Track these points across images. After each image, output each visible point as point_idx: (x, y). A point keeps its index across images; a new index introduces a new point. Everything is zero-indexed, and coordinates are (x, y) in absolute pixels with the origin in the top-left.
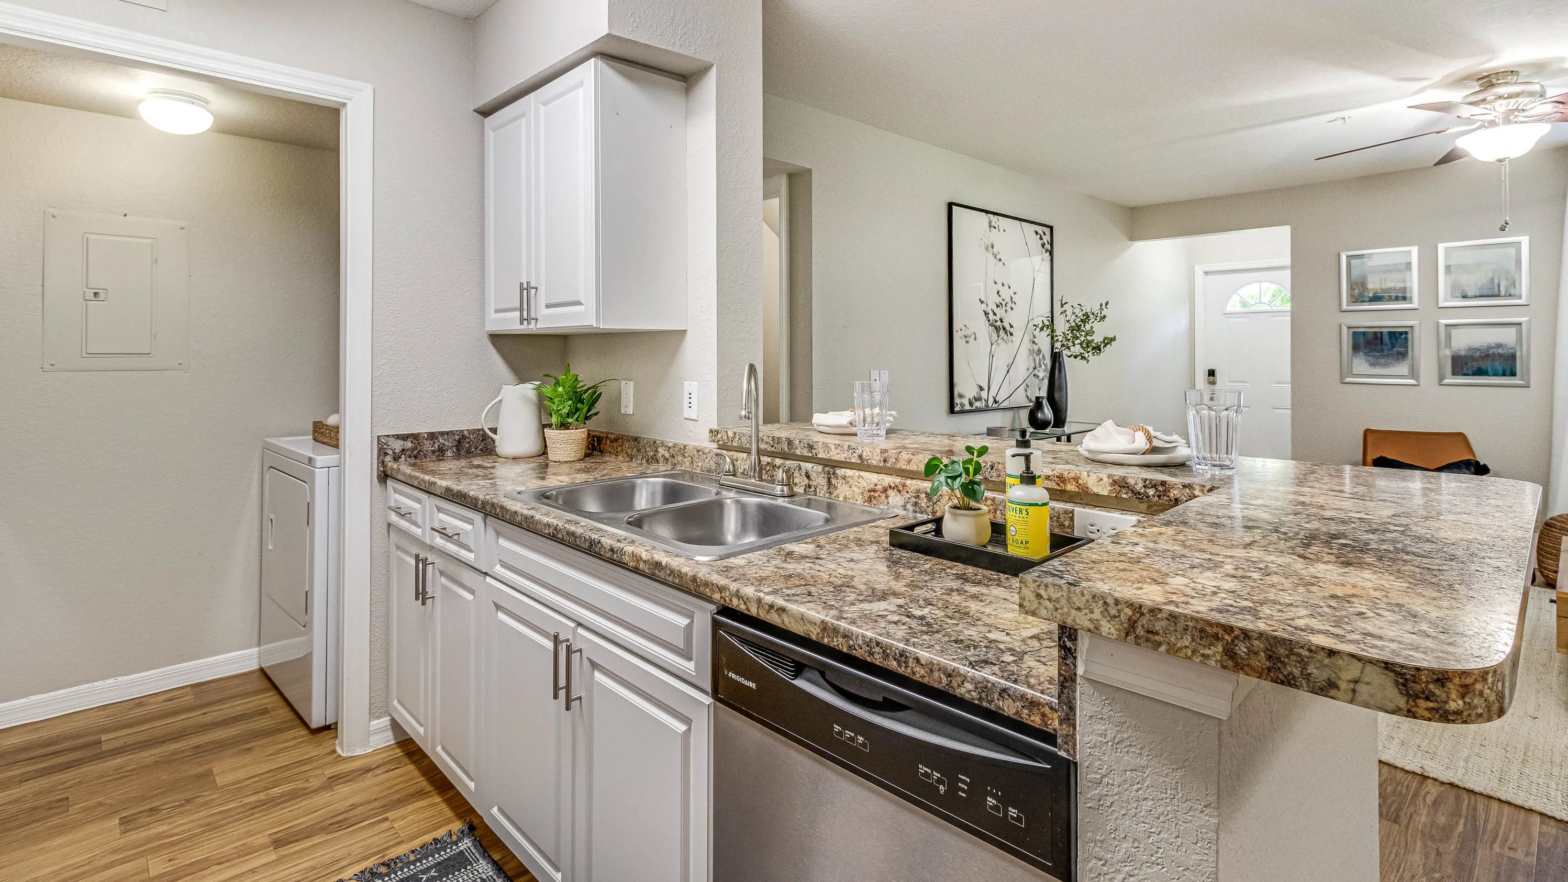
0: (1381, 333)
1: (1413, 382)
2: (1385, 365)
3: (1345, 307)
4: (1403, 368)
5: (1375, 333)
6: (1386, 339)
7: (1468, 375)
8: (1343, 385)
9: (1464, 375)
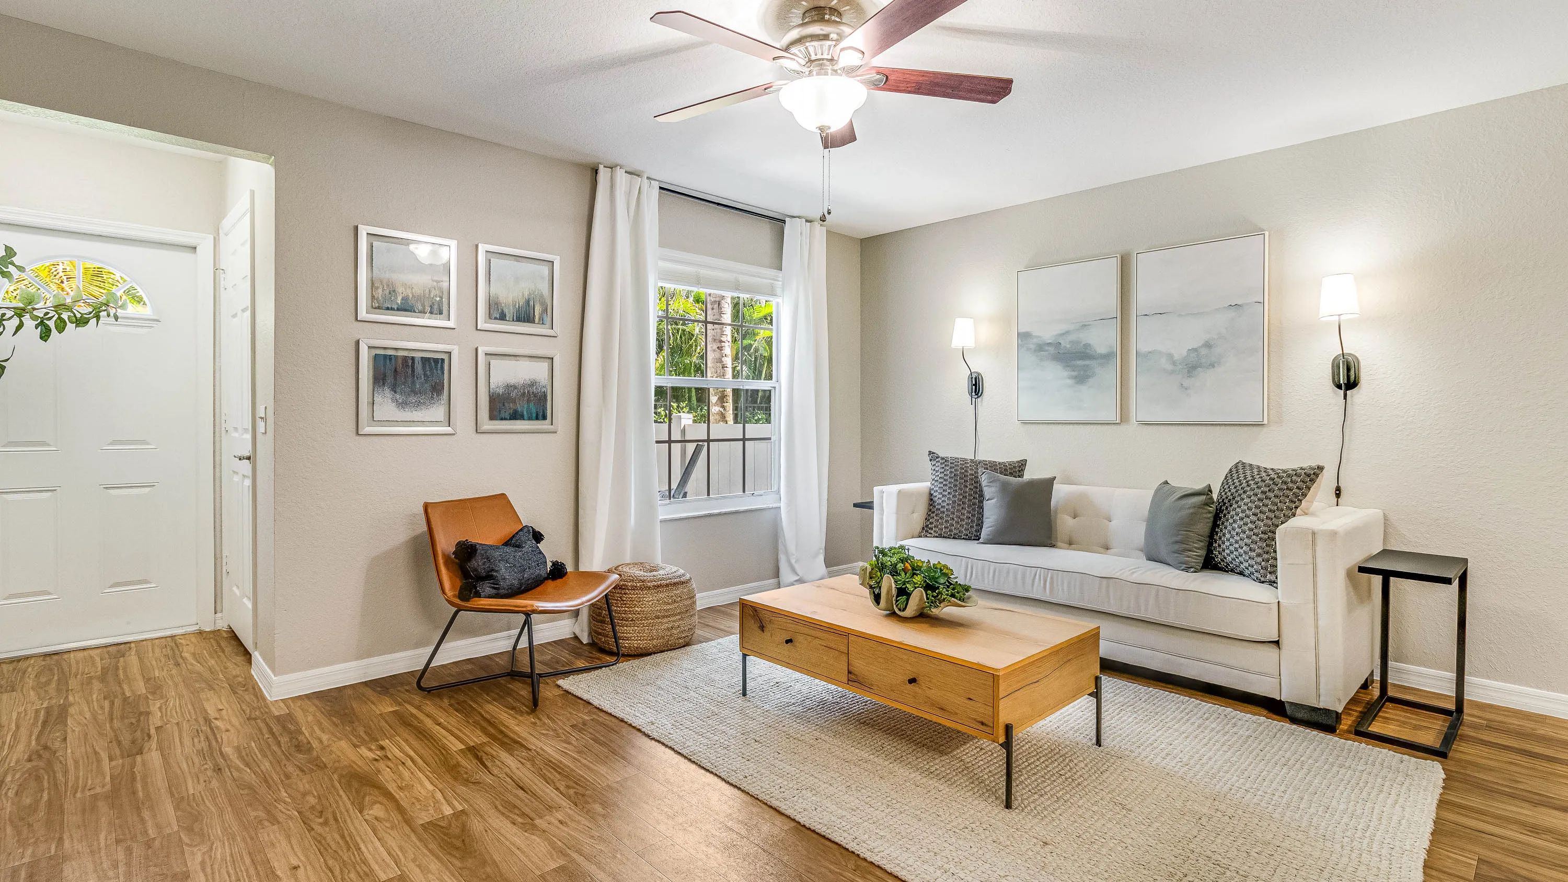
0: (413, 358)
1: (448, 430)
2: (418, 405)
3: (363, 314)
4: (437, 412)
5: (405, 359)
6: (418, 367)
7: (505, 419)
8: (358, 437)
9: (502, 419)
